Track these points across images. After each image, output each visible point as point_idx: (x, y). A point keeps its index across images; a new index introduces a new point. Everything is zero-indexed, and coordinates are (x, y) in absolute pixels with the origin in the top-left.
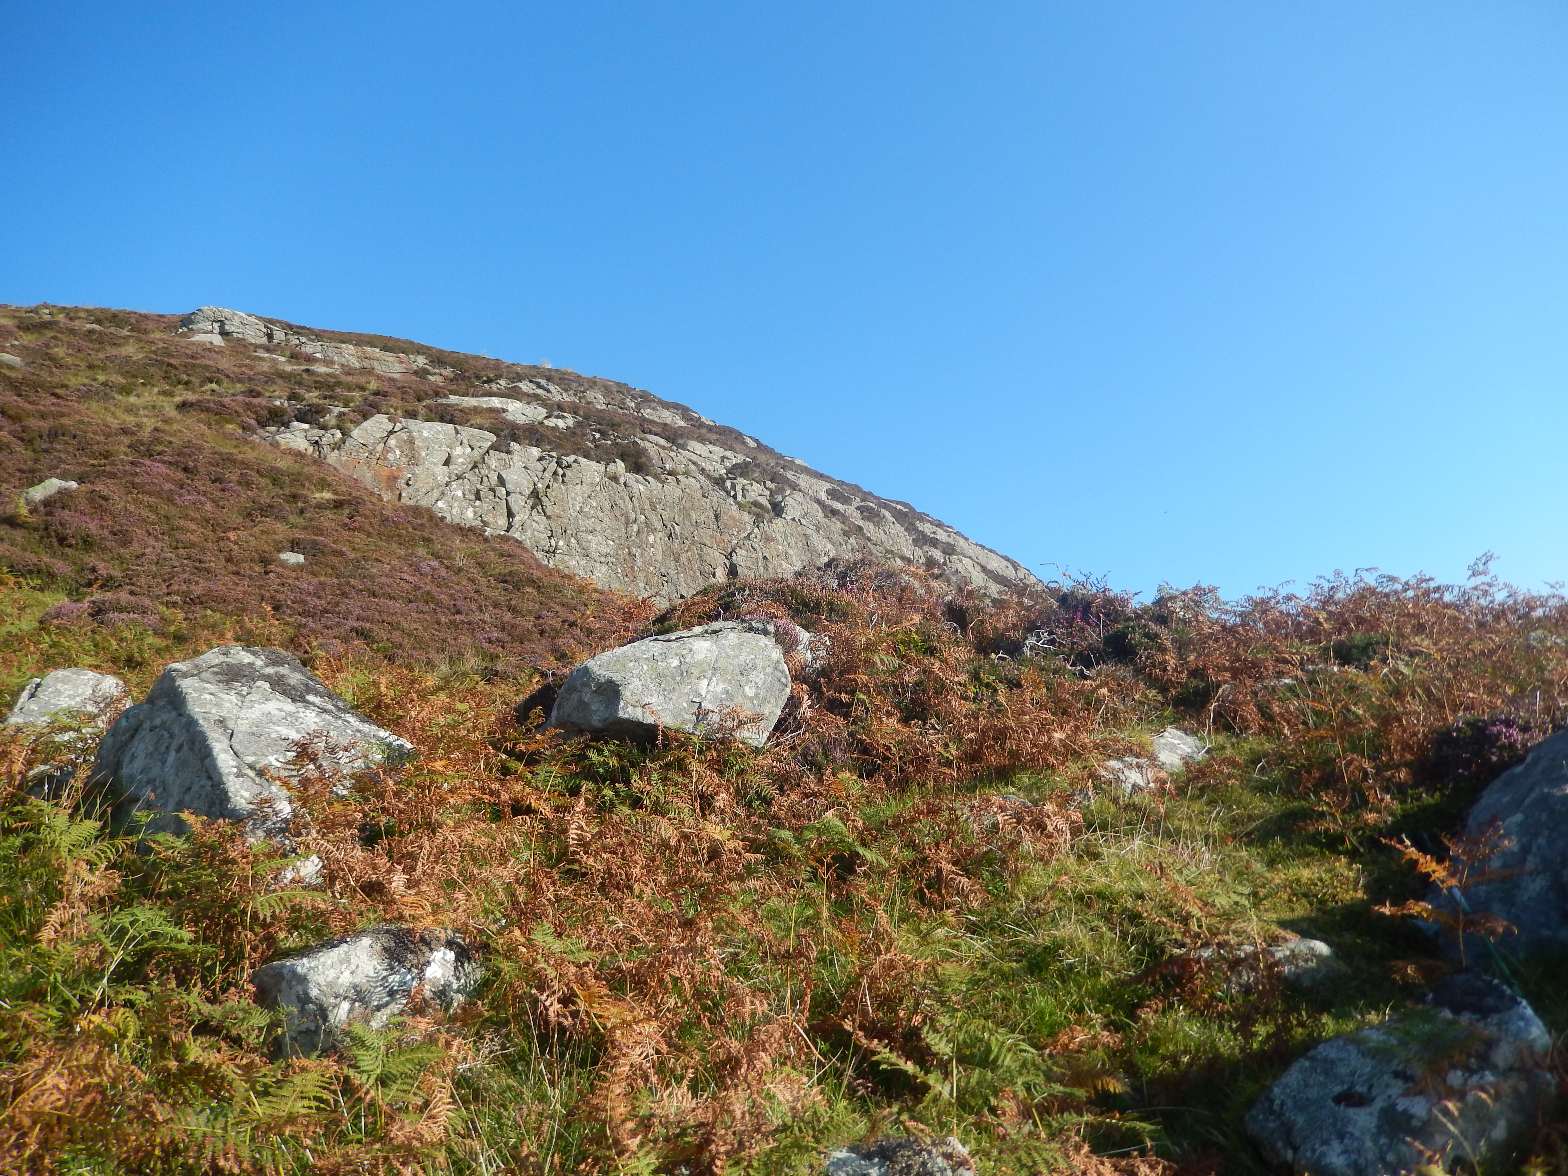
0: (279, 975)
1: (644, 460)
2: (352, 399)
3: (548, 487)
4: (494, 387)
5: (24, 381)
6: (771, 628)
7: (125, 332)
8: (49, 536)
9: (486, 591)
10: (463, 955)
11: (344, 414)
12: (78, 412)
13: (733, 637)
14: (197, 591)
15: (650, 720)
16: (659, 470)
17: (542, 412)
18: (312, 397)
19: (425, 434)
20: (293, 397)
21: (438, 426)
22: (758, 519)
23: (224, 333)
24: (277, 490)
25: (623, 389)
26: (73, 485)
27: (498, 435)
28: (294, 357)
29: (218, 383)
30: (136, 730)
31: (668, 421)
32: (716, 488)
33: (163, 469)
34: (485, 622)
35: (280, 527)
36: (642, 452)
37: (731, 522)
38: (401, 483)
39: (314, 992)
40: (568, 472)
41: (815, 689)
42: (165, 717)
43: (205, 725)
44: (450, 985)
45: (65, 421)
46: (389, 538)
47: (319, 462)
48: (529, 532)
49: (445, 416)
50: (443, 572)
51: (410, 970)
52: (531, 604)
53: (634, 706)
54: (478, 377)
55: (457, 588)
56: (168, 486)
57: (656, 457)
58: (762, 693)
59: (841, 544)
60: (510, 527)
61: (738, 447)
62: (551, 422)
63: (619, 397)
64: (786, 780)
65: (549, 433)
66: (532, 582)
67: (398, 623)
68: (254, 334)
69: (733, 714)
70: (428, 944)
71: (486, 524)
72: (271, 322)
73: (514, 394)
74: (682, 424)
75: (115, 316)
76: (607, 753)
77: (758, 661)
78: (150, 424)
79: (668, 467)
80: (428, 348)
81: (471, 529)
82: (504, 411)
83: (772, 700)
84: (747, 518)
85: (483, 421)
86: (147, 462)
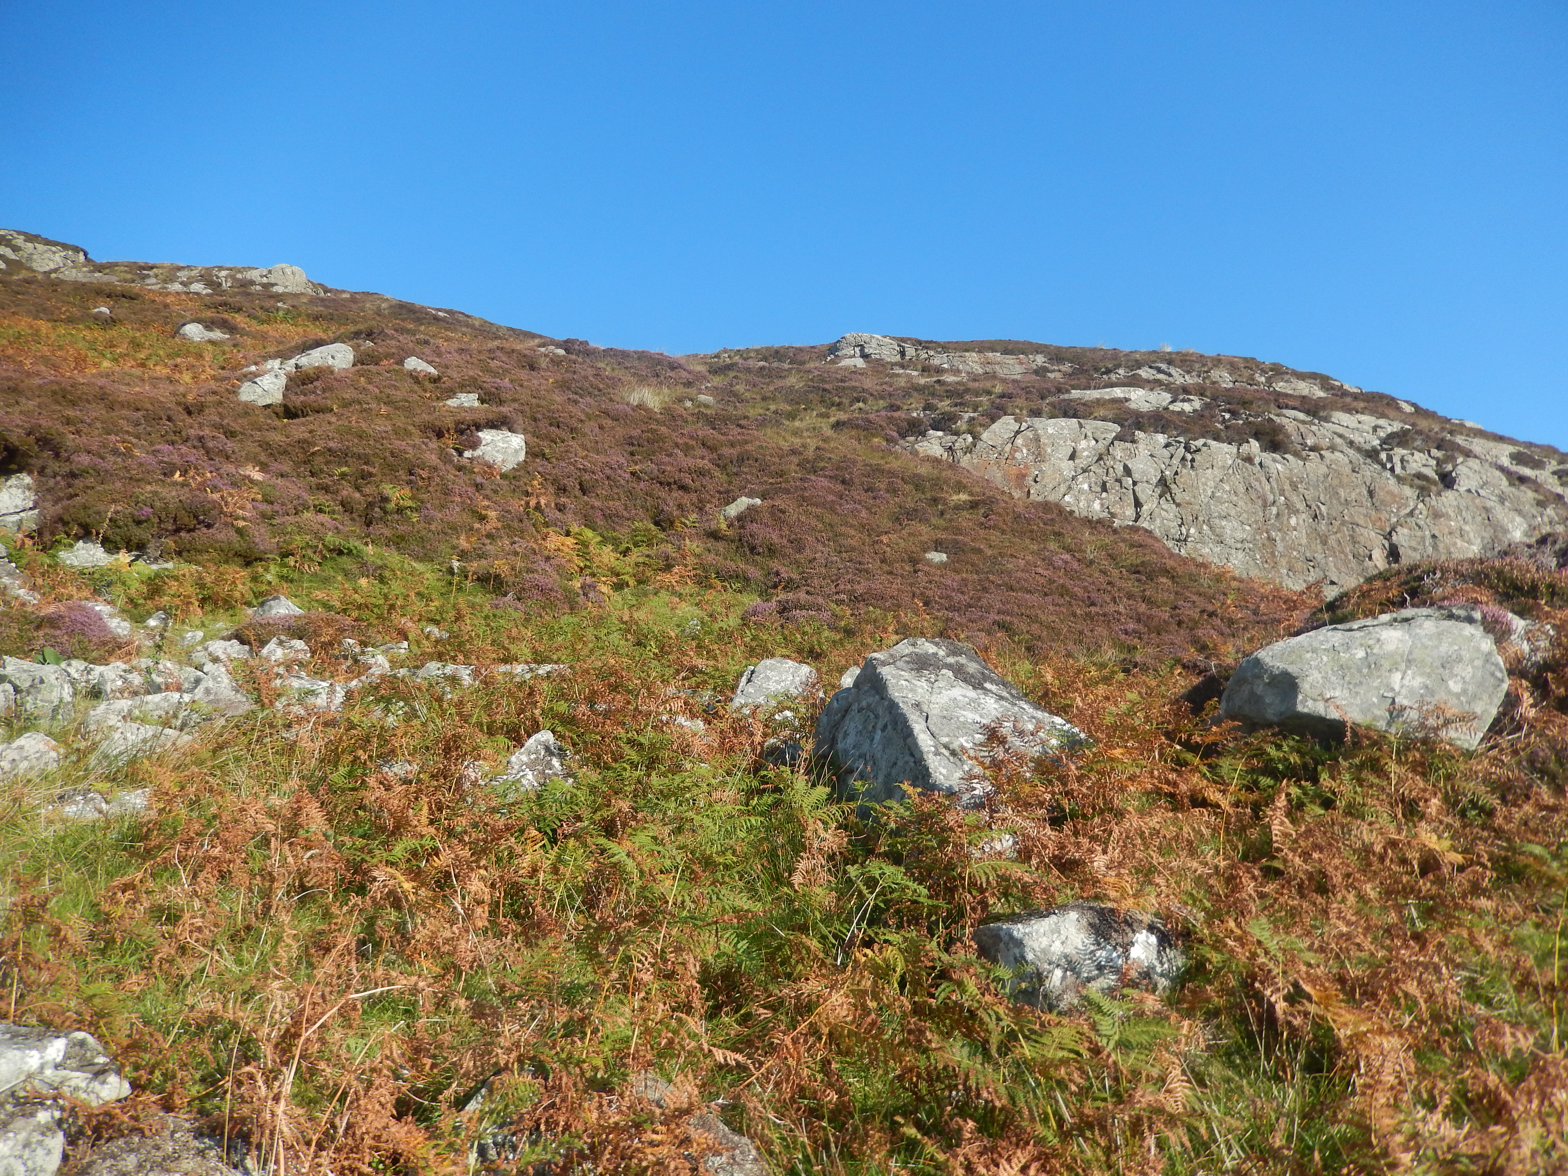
0: (996, 937)
1: (1281, 437)
2: (980, 404)
3: (1176, 473)
4: (1113, 377)
5: (717, 416)
6: (1477, 615)
7: (786, 366)
8: (743, 546)
9: (1118, 583)
10: (1164, 940)
11: (973, 419)
12: (758, 439)
13: (1429, 626)
14: (860, 589)
15: (1334, 714)
16: (1299, 447)
17: (1167, 397)
18: (944, 405)
19: (1050, 431)
20: (928, 407)
21: (1062, 422)
22: (1423, 492)
23: (865, 356)
24: (920, 495)
25: (1251, 364)
26: (758, 501)
27: (1122, 426)
28: (926, 370)
29: (865, 401)
30: (846, 711)
31: (1305, 392)
32: (1369, 461)
33: (825, 483)
34: (1119, 613)
35: (924, 529)
36: (1278, 429)
37: (1388, 498)
38: (1029, 480)
39: (1030, 956)
40: (1197, 457)
41: (1540, 686)
42: (870, 700)
43: (906, 709)
44: (1154, 968)
45: (749, 447)
46: (1022, 534)
47: (953, 466)
48: (1158, 521)
49: (1069, 411)
50: (1075, 565)
51: (1115, 948)
52: (1166, 594)
53: (1315, 700)
54: (1096, 370)
55: (1090, 580)
56: (831, 498)
57: (1294, 433)
58: (1471, 689)
59: (1534, 517)
60: (1138, 517)
61: (1392, 413)
62: (1177, 407)
63: (1247, 373)
64: (1509, 789)
65: (1174, 418)
66: (1166, 572)
67: (1036, 616)
68: (889, 354)
69: (1439, 710)
70: (1130, 925)
71: (1113, 515)
72: (903, 340)
73: (1134, 382)
74: (1322, 394)
75: (777, 352)
76: (1286, 748)
77: (1463, 653)
78: (812, 443)
79: (1309, 442)
80: (1046, 346)
81: (1099, 521)
82: (1127, 400)
83: (1485, 697)
84: (1409, 492)
85: (1107, 413)
86: (813, 478)
